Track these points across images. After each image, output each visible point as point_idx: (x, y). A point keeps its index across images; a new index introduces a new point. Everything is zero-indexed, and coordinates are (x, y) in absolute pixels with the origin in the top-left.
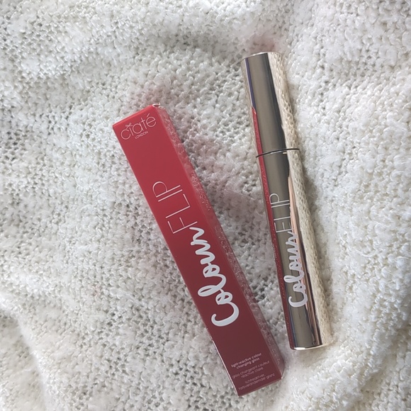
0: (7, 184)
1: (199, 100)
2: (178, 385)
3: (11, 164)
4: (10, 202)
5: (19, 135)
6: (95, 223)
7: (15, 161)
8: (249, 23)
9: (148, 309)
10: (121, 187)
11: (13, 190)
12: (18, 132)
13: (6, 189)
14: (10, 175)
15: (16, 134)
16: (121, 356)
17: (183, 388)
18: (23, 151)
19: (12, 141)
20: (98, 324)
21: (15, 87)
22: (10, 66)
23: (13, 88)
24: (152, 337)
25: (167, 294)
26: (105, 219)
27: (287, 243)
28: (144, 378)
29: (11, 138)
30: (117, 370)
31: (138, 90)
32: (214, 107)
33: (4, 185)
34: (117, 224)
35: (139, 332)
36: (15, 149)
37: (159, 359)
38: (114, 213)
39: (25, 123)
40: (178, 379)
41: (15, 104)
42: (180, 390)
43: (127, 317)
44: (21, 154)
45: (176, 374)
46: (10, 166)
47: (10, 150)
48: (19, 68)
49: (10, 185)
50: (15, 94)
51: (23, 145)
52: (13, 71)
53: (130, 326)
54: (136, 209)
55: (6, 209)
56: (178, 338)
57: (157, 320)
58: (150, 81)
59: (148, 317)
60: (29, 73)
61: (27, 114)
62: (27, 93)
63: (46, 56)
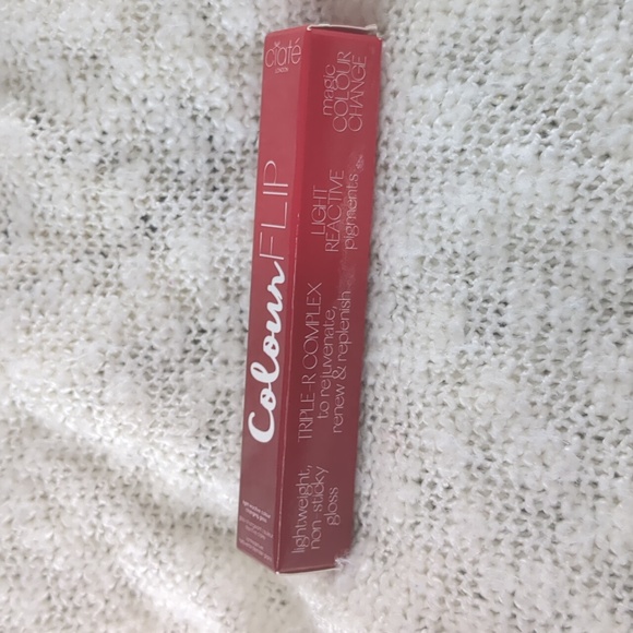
0: (217, 258)
1: (582, 20)
2: (600, 607)
3: (223, 220)
4: (222, 294)
5: (230, 161)
7: (230, 211)
10: (433, 223)
11: (229, 270)
12: (227, 156)
13: (216, 271)
14: (222, 240)
15: (224, 161)
16: (465, 565)
17: (613, 611)
18: (240, 193)
20: (408, 509)
21: (215, 67)
23: (210, 70)
24: (524, 517)
29: (215, 170)
32: (617, 28)
33: (212, 262)
34: (432, 302)
35: (493, 513)
36: (226, 190)
37: (548, 558)
38: (425, 280)
39: (240, 136)
40: (599, 595)
41: (217, 101)
42: (606, 617)
43: (463, 487)
44: (240, 198)
46: (221, 223)
47: (217, 193)
48: (219, 29)
49: (223, 260)
51: (239, 180)
53: (471, 502)
55: (216, 309)
56: (583, 511)
57: (529, 482)
60: (239, 36)
61: (241, 120)
62: (239, 77)
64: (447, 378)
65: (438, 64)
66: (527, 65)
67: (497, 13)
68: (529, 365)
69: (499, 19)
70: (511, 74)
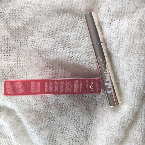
6: (39, 74)
8: (84, 3)
9: (60, 99)
19: (8, 50)
22: (6, 25)
27: (104, 73)
28: (61, 122)
30: (52, 120)
31: (49, 29)
45: (72, 119)
50: (8, 34)
52: (7, 27)
58: (53, 25)
59: (61, 102)
63: (18, 20)
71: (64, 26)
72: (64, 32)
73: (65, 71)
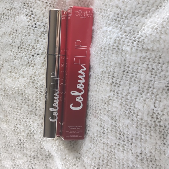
6: (94, 82)
10: (106, 63)
25: (128, 119)
26: (99, 79)
28: (125, 162)
31: (118, 11)
34: (104, 82)
37: (130, 152)
38: (103, 77)
54: (113, 74)
58: (125, 5)
64: (106, 102)
65: (112, 21)
66: (133, 25)
67: (129, 9)
68: (124, 102)
69: (129, 11)
70: (129, 26)
71: (142, 7)
72: (139, 17)
73: (131, 82)
